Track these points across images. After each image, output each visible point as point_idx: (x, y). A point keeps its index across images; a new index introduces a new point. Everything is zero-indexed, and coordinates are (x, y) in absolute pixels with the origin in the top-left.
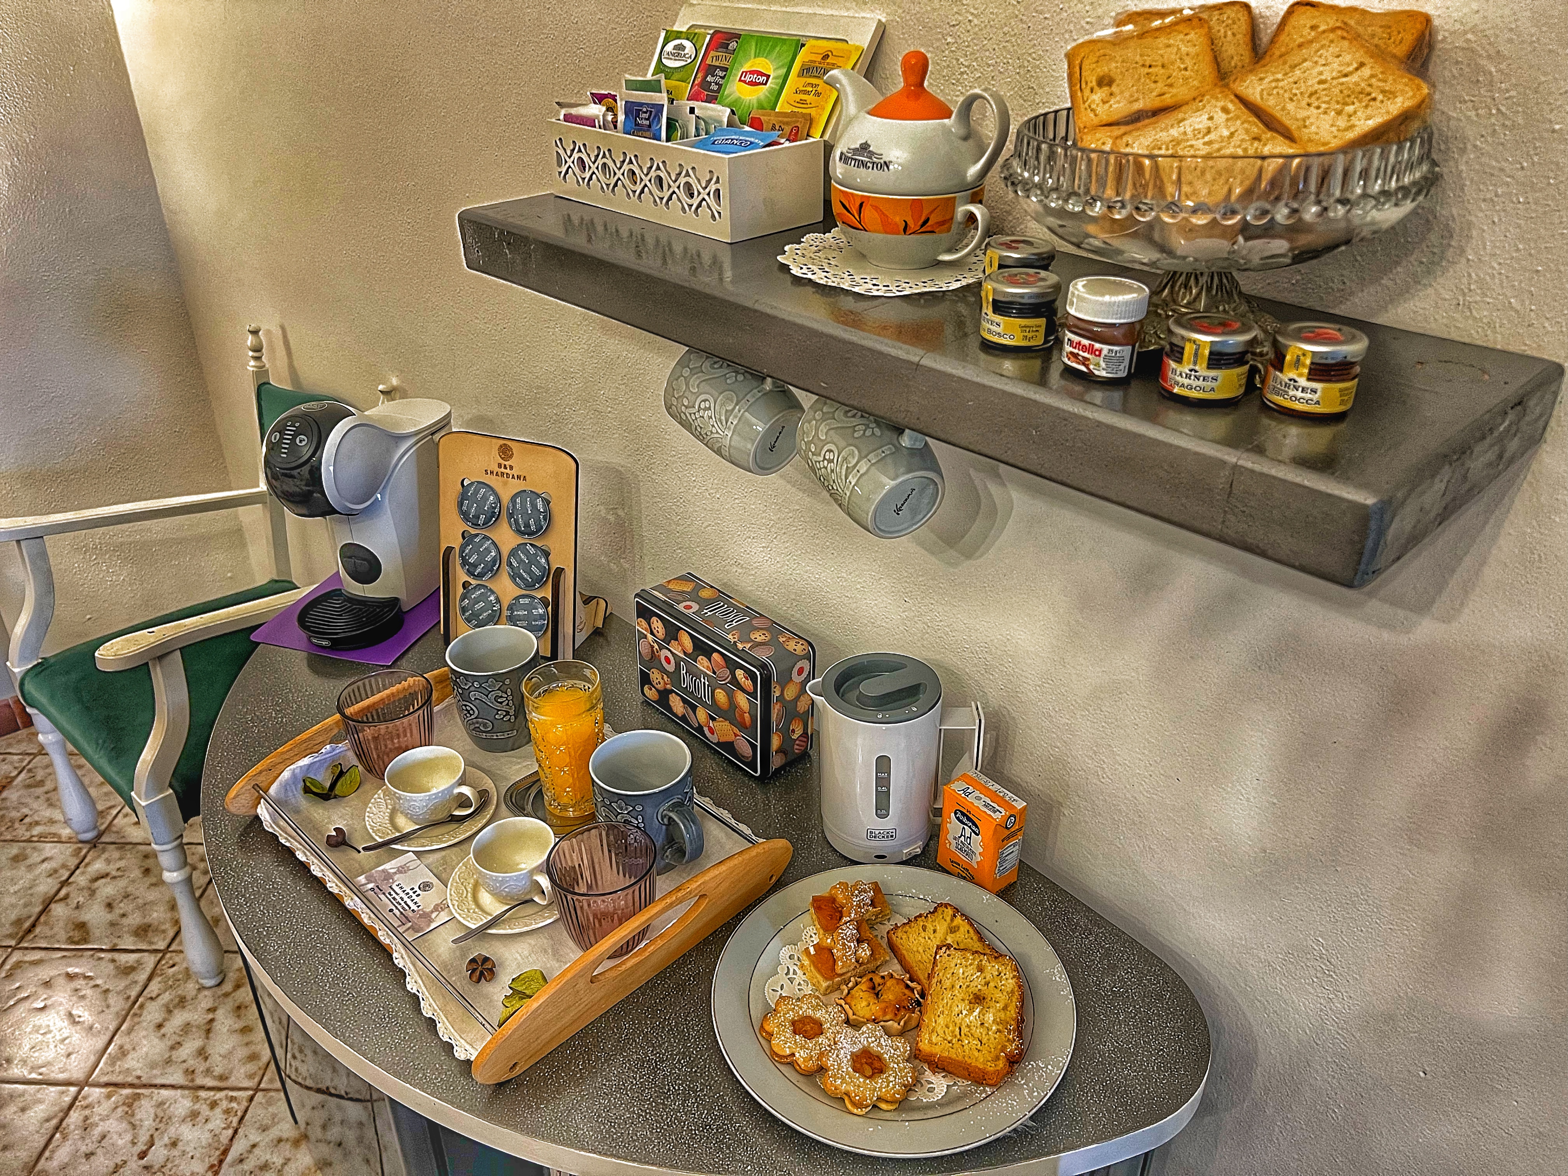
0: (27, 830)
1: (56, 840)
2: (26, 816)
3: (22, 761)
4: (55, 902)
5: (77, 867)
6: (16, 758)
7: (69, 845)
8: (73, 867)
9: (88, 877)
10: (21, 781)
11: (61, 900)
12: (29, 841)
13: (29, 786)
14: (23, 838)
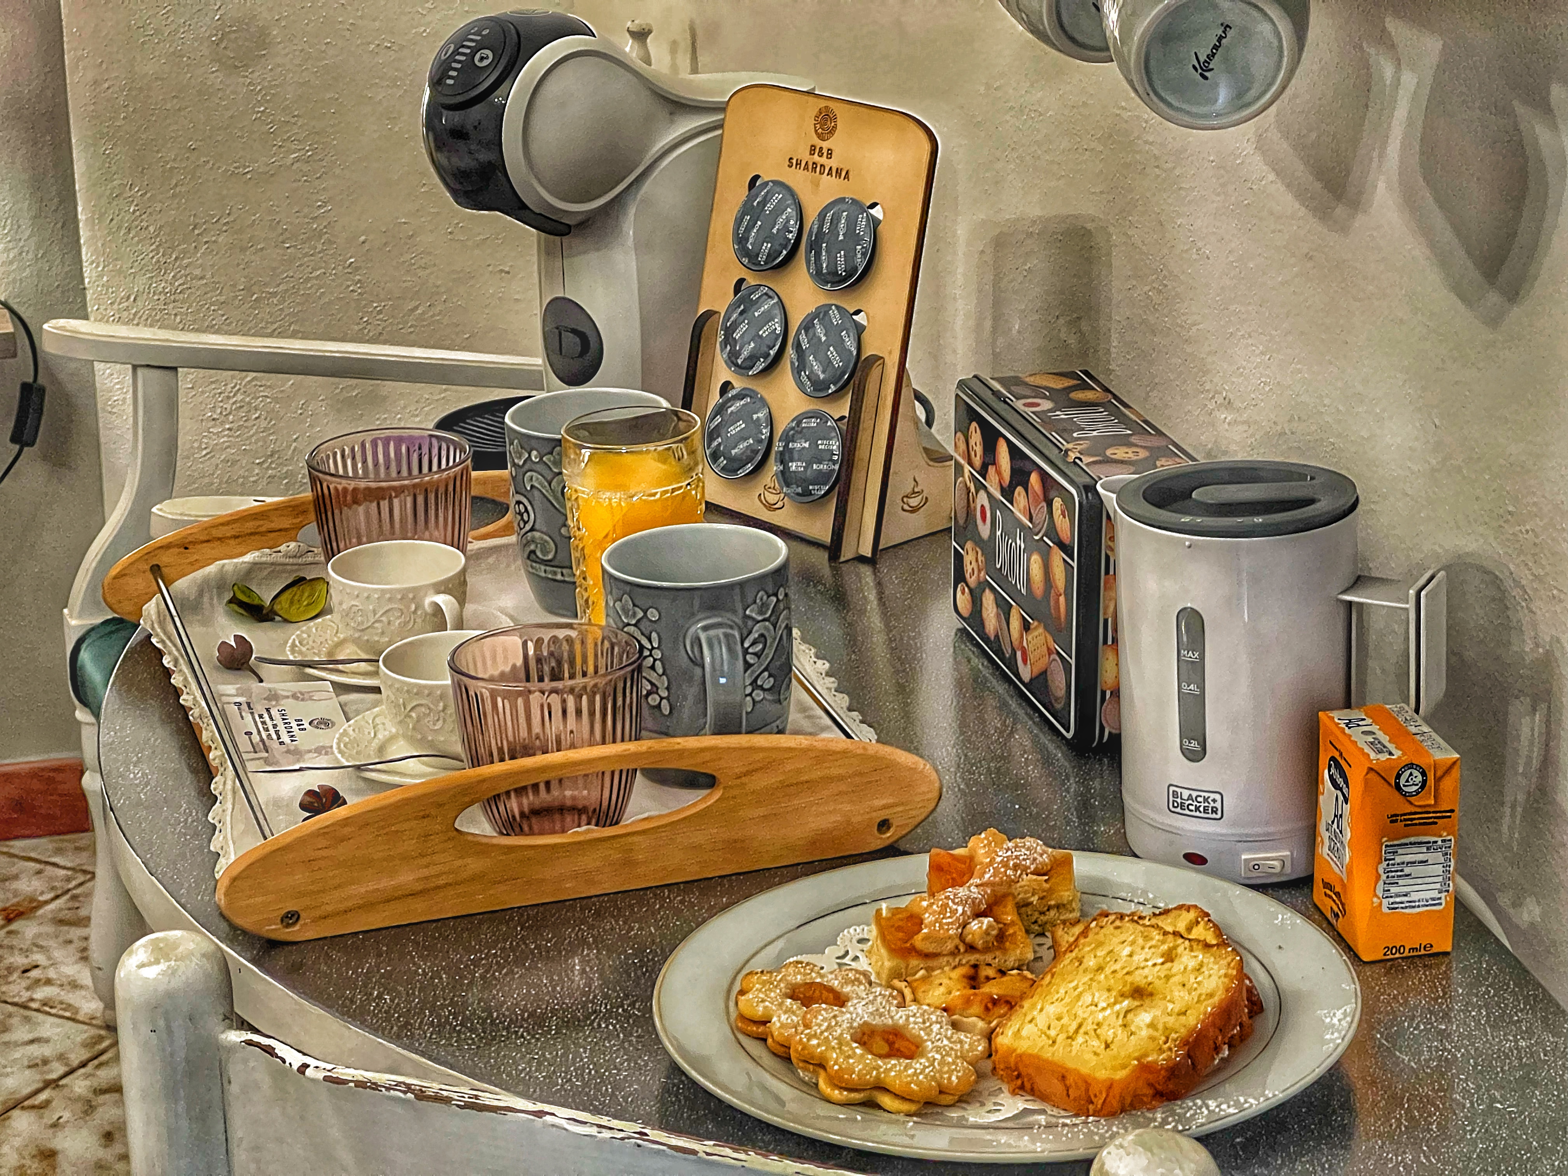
0: (28, 989)
1: (68, 1014)
2: (36, 967)
3: (68, 880)
4: (23, 1108)
5: (83, 1065)
6: (63, 872)
7: (86, 1027)
8: (75, 1063)
9: (95, 1084)
10: (52, 911)
11: (33, 1107)
12: (25, 1007)
13: (62, 922)
14: (16, 1000)
